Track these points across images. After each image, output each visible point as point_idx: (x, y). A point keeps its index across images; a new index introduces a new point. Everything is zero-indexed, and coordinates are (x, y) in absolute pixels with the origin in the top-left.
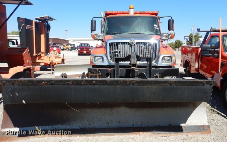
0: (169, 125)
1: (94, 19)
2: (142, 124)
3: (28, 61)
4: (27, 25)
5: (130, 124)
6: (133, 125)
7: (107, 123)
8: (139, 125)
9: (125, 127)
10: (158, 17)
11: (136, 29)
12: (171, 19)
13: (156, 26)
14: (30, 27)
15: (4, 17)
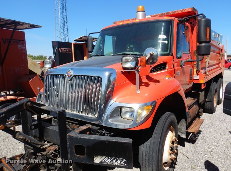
4: (61, 49)
10: (176, 20)
11: (132, 46)
12: (203, 19)
13: (165, 37)
14: (67, 50)
15: (22, 43)
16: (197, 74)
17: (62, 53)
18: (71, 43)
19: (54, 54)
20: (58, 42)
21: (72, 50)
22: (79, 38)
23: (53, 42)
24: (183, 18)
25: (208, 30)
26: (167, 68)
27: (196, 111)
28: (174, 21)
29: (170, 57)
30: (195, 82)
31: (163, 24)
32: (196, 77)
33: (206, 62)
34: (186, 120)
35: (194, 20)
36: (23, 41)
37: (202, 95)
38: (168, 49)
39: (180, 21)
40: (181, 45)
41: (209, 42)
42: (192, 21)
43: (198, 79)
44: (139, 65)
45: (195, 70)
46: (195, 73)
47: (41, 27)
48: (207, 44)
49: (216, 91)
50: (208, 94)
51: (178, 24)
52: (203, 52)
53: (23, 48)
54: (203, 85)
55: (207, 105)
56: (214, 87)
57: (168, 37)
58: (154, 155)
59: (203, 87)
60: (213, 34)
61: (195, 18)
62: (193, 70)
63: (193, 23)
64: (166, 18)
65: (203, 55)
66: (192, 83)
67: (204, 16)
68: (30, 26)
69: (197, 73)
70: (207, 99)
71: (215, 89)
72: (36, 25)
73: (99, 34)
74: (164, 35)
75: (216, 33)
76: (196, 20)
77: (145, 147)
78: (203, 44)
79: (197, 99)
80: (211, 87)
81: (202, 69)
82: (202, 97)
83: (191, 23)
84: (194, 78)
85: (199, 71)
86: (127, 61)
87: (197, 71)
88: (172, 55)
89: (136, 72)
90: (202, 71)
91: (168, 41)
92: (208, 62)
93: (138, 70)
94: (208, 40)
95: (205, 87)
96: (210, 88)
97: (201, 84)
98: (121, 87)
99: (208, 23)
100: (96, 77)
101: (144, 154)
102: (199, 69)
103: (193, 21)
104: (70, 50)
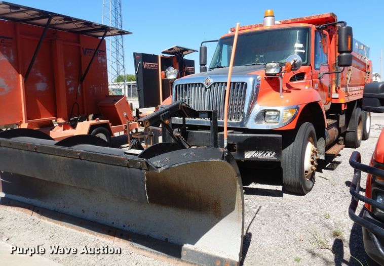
0: (164, 240)
1: (204, 44)
2: (125, 225)
3: (125, 114)
4: (146, 63)
5: (109, 220)
6: (113, 223)
7: (83, 210)
8: (120, 225)
9: (102, 222)
10: (313, 27)
11: (262, 56)
12: (344, 27)
13: (301, 46)
14: (152, 65)
15: (102, 54)
16: (337, 92)
17: (146, 69)
18: (158, 56)
19: (136, 71)
20: (142, 54)
21: (158, 66)
22: (169, 50)
23: (134, 53)
24: (322, 26)
25: (349, 39)
26: (305, 78)
27: (335, 134)
28: (311, 28)
29: (308, 67)
30: (334, 101)
31: (298, 31)
32: (335, 95)
33: (347, 78)
34: (325, 139)
35: (333, 27)
36: (104, 51)
37: (342, 118)
38: (305, 59)
39: (317, 28)
40: (319, 55)
41: (350, 52)
42: (330, 29)
43: (338, 98)
44: (283, 71)
45: (334, 87)
46: (334, 91)
47: (131, 33)
48: (348, 54)
49: (360, 119)
50: (350, 122)
51: (316, 31)
52: (344, 63)
53: (104, 61)
54: (343, 105)
55: (349, 136)
56: (358, 113)
57: (305, 45)
58: (297, 156)
59: (343, 108)
60: (357, 44)
61: (334, 25)
62: (332, 87)
63: (331, 31)
64: (302, 25)
65: (344, 66)
66: (330, 103)
67: (345, 23)
68: (119, 32)
69: (336, 90)
70: (348, 129)
71: (359, 115)
72: (126, 31)
73: (217, 42)
74: (301, 43)
75: (360, 44)
76: (335, 27)
77: (287, 151)
78: (344, 54)
79: (336, 121)
80: (353, 112)
81: (342, 86)
82: (342, 121)
83: (329, 31)
84: (333, 97)
85: (339, 88)
86: (271, 67)
87: (336, 88)
88: (310, 65)
89: (280, 78)
90: (343, 89)
91: (305, 50)
92: (349, 79)
93: (281, 76)
94: (349, 50)
95: (346, 108)
96: (353, 114)
97: (340, 104)
98: (265, 92)
99: (349, 31)
100: (239, 82)
101: (287, 157)
102: (339, 86)
103: (332, 29)
104: (156, 65)
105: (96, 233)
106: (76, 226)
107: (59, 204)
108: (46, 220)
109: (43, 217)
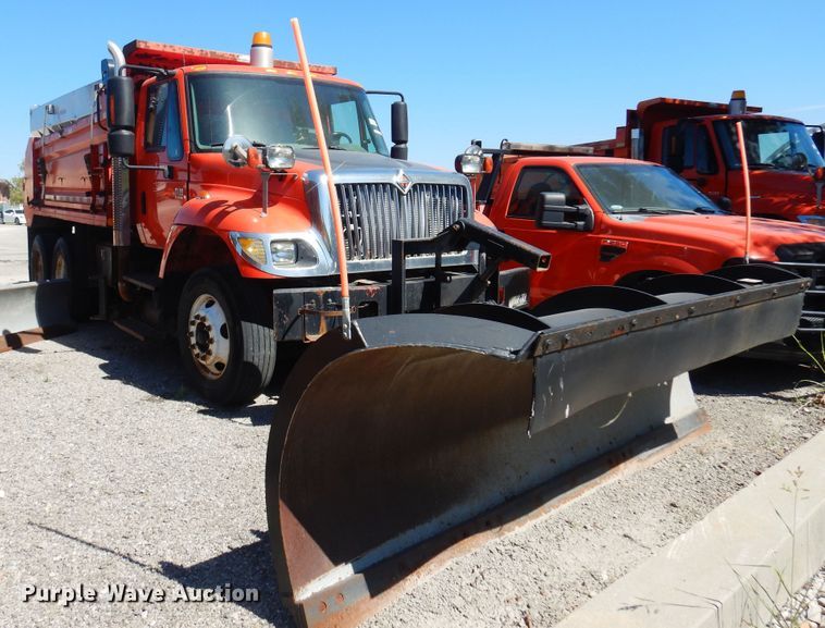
105: (597, 479)
106: (568, 493)
107: (508, 478)
108: (517, 528)
109: (506, 526)
